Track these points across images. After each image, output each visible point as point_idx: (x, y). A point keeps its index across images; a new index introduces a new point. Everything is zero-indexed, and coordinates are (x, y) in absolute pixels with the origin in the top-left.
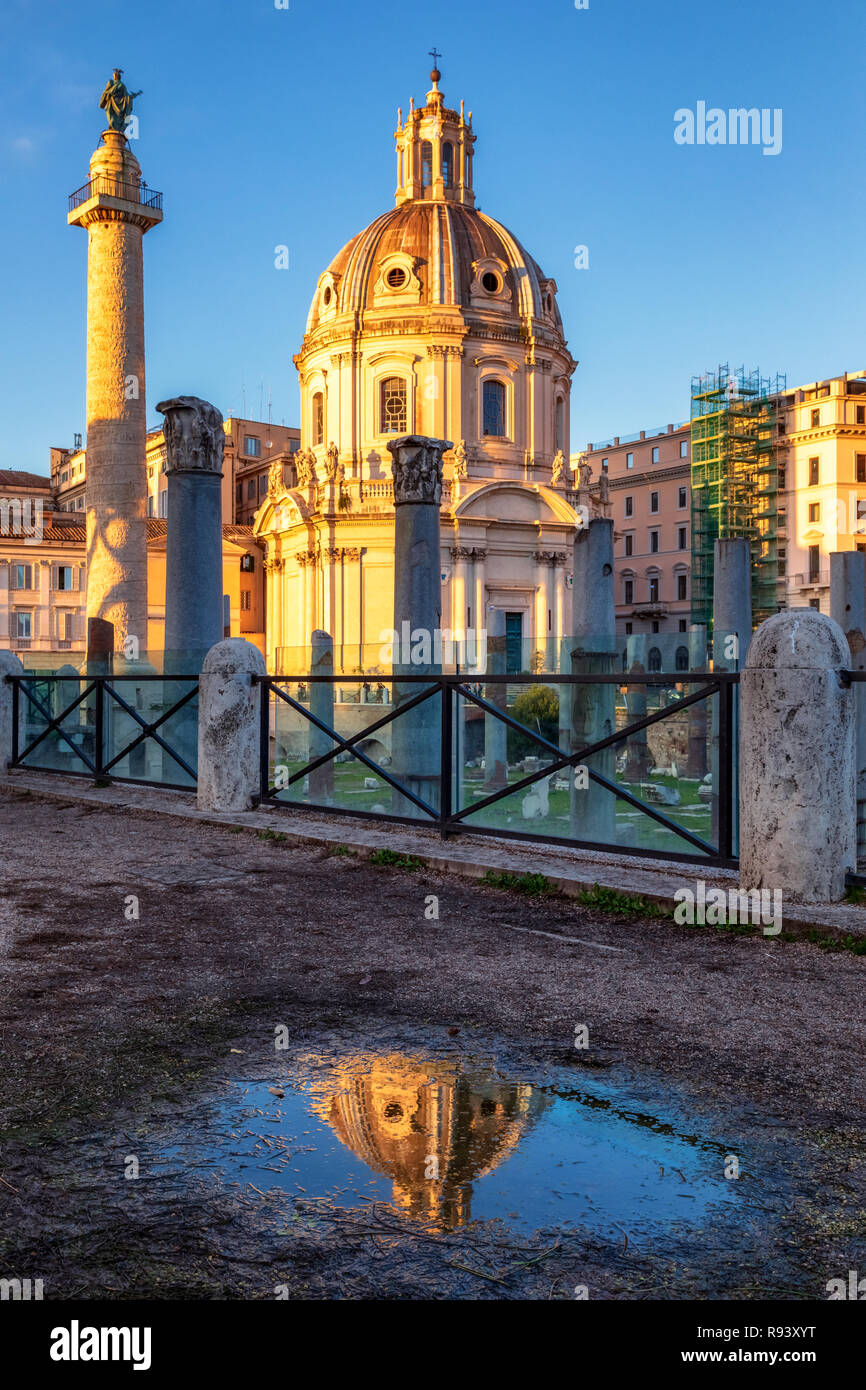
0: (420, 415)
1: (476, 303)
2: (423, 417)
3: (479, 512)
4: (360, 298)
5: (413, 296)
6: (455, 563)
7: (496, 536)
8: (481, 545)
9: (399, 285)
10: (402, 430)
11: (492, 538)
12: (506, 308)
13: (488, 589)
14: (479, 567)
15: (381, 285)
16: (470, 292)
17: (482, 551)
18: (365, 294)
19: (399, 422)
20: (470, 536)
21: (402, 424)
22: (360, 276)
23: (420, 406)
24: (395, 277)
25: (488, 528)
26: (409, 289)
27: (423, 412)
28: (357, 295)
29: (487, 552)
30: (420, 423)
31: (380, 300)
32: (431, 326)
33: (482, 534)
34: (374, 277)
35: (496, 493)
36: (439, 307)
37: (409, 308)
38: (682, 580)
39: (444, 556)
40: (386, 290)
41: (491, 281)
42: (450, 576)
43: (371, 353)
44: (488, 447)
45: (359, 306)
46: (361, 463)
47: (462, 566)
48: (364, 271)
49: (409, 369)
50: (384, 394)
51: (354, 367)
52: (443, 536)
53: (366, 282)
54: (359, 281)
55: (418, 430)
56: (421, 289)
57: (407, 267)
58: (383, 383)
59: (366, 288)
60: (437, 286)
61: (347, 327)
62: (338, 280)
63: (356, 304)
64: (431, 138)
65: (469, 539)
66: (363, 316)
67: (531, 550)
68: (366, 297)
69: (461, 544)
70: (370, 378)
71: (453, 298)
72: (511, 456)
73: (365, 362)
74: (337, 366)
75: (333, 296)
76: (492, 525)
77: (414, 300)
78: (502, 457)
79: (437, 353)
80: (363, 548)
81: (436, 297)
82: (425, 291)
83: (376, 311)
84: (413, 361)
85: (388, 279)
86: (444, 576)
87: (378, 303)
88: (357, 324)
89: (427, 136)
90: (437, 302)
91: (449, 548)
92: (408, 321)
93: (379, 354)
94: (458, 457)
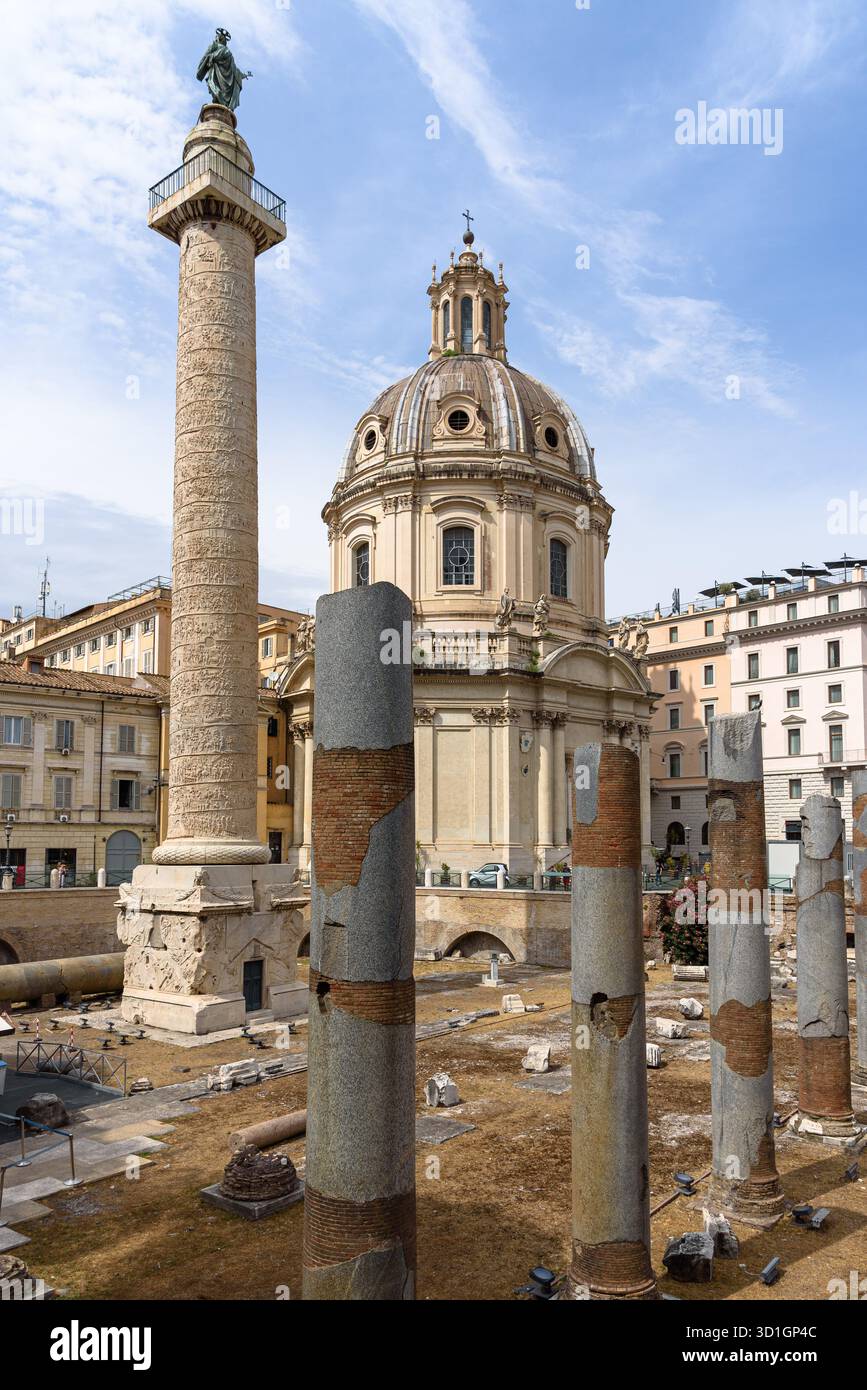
0: (489, 566)
1: (540, 456)
2: (493, 569)
3: (563, 674)
4: (418, 440)
5: (479, 443)
6: (538, 729)
7: (577, 701)
8: (563, 709)
9: (461, 429)
10: (467, 583)
11: (572, 703)
12: (565, 466)
13: (566, 758)
14: (560, 734)
15: (443, 427)
16: (534, 444)
17: (562, 716)
18: (423, 436)
19: (464, 574)
20: (554, 699)
21: (467, 576)
22: (417, 416)
23: (489, 558)
24: (458, 420)
25: (569, 691)
26: (473, 434)
27: (494, 564)
28: (415, 436)
29: (568, 718)
30: (490, 577)
31: (441, 443)
32: (504, 472)
33: (562, 698)
34: (433, 417)
35: (575, 654)
36: (509, 453)
37: (475, 453)
38: (674, 758)
39: (526, 720)
40: (447, 434)
41: (551, 437)
42: (533, 742)
43: (433, 499)
44: (558, 609)
45: (417, 448)
46: (422, 616)
47: (546, 732)
48: (420, 412)
49: (477, 517)
50: (447, 544)
51: (414, 512)
52: (526, 698)
53: (423, 423)
54: (416, 421)
55: (487, 583)
56: (486, 434)
57: (471, 411)
58: (447, 532)
59: (424, 431)
60: (505, 431)
61: (406, 468)
62: (385, 423)
63: (414, 445)
64: (473, 293)
65: (554, 702)
66: (423, 458)
67: (602, 718)
68: (426, 438)
69: (547, 707)
70: (432, 526)
71: (522, 446)
72: (575, 619)
73: (427, 508)
74: (392, 510)
75: (380, 439)
76: (574, 689)
77: (479, 445)
78: (568, 619)
79: (509, 502)
80: (437, 709)
81: (505, 443)
82: (490, 437)
83: (438, 454)
84: (482, 509)
85: (449, 421)
86: (527, 742)
87: (438, 446)
88: (417, 466)
89: (467, 292)
90: (507, 448)
91: (532, 712)
92: (476, 466)
93: (445, 499)
94: (539, 613)
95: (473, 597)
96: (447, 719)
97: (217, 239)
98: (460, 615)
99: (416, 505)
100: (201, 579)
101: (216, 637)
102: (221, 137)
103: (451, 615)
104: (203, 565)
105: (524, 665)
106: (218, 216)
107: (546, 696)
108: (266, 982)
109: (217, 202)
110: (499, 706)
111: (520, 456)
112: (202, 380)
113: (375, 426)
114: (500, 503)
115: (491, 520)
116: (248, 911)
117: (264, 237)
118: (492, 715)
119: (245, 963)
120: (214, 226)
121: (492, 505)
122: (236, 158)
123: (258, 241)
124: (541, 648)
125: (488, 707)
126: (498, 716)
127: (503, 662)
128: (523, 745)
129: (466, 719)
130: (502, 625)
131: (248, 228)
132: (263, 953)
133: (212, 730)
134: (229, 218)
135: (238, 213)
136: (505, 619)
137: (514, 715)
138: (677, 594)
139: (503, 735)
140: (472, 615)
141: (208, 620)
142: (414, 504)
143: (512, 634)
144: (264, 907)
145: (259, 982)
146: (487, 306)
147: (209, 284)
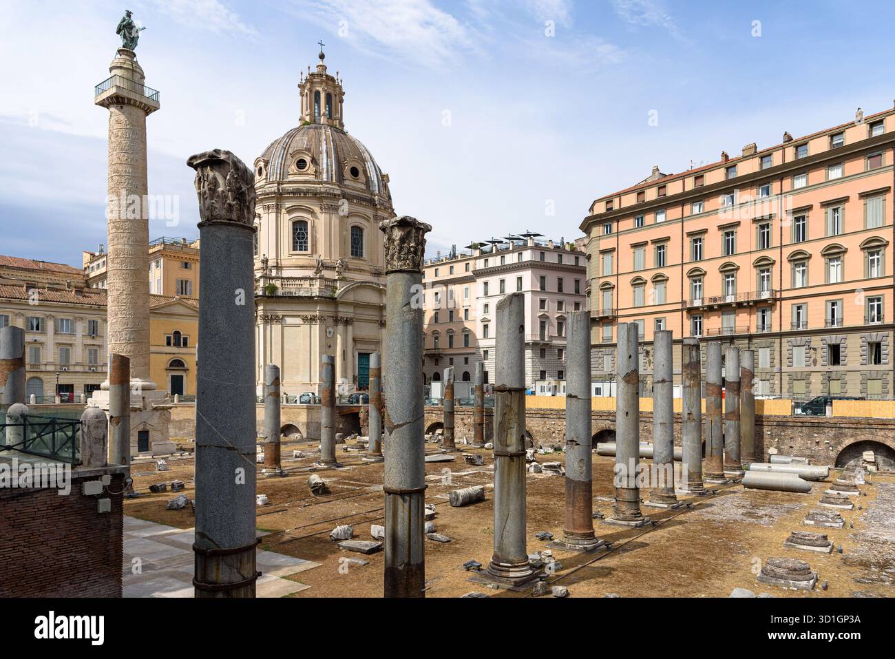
0: (316, 241)
1: (347, 182)
2: (317, 243)
3: (351, 298)
4: (280, 174)
5: (312, 176)
6: (337, 325)
7: (359, 311)
8: (351, 315)
9: (303, 169)
10: (305, 250)
11: (357, 312)
12: (364, 187)
13: (354, 340)
14: (350, 328)
15: (294, 168)
16: (343, 176)
17: (351, 319)
18: (283, 172)
19: (303, 245)
20: (345, 310)
21: (304, 247)
22: (280, 161)
23: (316, 237)
24: (301, 164)
25: (355, 307)
26: (309, 172)
27: (318, 240)
28: (278, 172)
29: (354, 320)
30: (316, 247)
31: (292, 176)
32: (322, 193)
33: (351, 310)
34: (288, 162)
35: (358, 287)
36: (326, 183)
37: (309, 182)
38: (451, 337)
39: (330, 322)
40: (295, 171)
41: (354, 172)
42: (334, 332)
43: (287, 206)
44: (354, 263)
45: (280, 179)
46: (281, 267)
47: (340, 327)
48: (282, 159)
49: (309, 216)
50: (295, 230)
51: (277, 213)
52: (329, 310)
53: (283, 166)
54: (279, 165)
55: (314, 251)
56: (316, 172)
57: (308, 159)
58: (295, 223)
59: (284, 169)
60: (325, 170)
61: (273, 190)
62: (266, 163)
63: (278, 177)
64: (320, 89)
65: (344, 312)
66: (282, 184)
67: (377, 319)
68: (284, 174)
69: (340, 315)
70: (286, 221)
71: (334, 178)
72: (367, 268)
73: (284, 211)
74: (267, 211)
75: (264, 172)
76: (356, 305)
77: (311, 178)
78: (361, 268)
79: (325, 209)
80: (283, 316)
81: (324, 177)
82: (317, 173)
83: (290, 182)
84: (312, 212)
85: (297, 164)
86: (330, 332)
87: (291, 178)
88: (278, 189)
89: (317, 88)
90: (325, 180)
91: (333, 317)
92: (309, 190)
93: (292, 206)
94: (338, 267)
95: (307, 257)
96: (289, 321)
97: (123, 113)
98: (301, 267)
99: (278, 208)
100: (117, 266)
101: (125, 292)
102: (125, 66)
103: (296, 267)
104: (118, 260)
105: (328, 294)
106: (123, 103)
107: (340, 309)
108: (150, 440)
109: (122, 98)
110: (314, 314)
111: (333, 184)
112: (117, 178)
113: (262, 164)
114: (321, 209)
115: (317, 218)
116: (140, 410)
117: (148, 109)
118: (311, 319)
119: (139, 432)
120: (122, 107)
121: (317, 209)
122: (134, 74)
123: (146, 111)
124: (338, 284)
125: (309, 314)
126: (314, 319)
127: (315, 292)
128: (328, 334)
129: (299, 321)
130: (316, 273)
131: (139, 107)
132: (148, 428)
133: (123, 333)
134: (129, 103)
135: (132, 102)
136: (318, 271)
137: (322, 319)
138: (454, 248)
139: (316, 328)
140: (307, 267)
141: (121, 285)
142: (277, 208)
143: (322, 278)
144: (149, 408)
145: (147, 440)
146: (329, 97)
147: (120, 134)
